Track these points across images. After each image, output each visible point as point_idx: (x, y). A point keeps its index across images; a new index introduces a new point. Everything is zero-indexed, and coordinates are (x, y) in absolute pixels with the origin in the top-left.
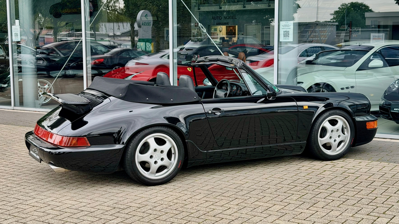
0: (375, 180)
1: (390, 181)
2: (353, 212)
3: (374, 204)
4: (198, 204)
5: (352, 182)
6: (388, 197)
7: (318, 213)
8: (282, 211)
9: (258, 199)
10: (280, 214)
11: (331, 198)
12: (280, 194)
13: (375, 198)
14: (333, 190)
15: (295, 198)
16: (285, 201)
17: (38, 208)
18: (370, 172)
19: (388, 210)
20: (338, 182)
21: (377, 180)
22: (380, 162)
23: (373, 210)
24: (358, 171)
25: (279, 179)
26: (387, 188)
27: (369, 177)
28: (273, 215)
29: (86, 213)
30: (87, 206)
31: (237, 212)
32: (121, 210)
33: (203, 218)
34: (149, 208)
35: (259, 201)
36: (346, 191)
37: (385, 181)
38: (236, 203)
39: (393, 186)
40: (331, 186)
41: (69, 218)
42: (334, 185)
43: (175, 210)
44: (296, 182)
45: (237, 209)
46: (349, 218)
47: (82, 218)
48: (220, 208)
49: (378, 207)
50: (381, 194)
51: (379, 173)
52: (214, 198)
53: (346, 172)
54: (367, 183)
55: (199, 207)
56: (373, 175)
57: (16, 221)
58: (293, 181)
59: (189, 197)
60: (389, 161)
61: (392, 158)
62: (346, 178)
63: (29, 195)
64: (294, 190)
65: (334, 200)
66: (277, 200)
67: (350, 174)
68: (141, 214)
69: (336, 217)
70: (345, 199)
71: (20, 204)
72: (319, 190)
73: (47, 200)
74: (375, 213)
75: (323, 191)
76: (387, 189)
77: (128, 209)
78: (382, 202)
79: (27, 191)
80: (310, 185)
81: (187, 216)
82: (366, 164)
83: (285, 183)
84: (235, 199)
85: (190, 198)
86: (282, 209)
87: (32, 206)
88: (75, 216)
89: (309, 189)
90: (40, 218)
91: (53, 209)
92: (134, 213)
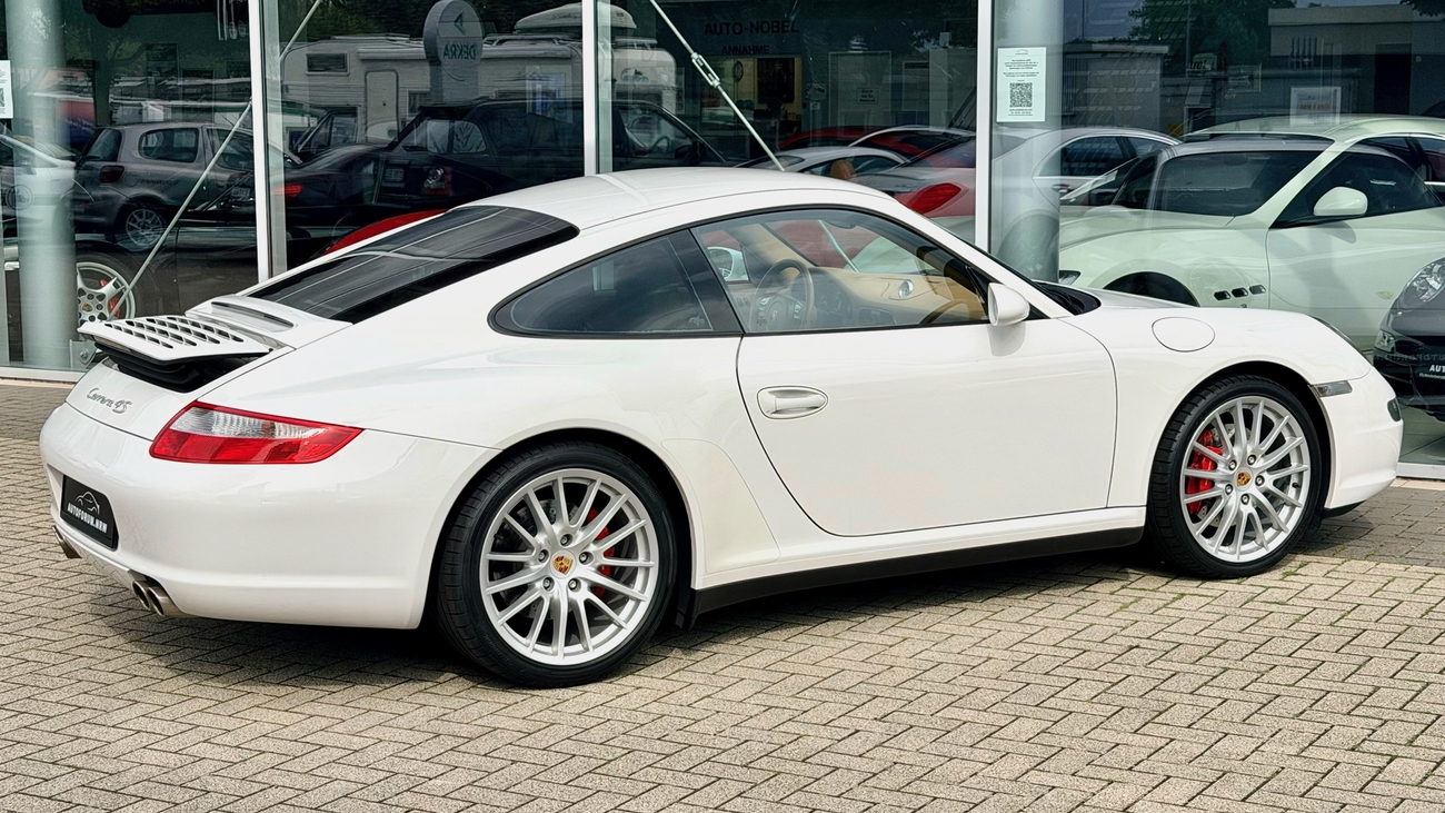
0: (1363, 625)
1: (1420, 630)
2: (1299, 740)
3: (1371, 712)
4: (737, 719)
5: (1283, 633)
6: (1419, 686)
7: (1176, 745)
8: (1046, 738)
9: (953, 699)
10: (1040, 752)
11: (1216, 692)
12: (1031, 678)
13: (1370, 689)
14: (1218, 663)
15: (1086, 692)
16: (1052, 703)
17: (153, 736)
18: (1344, 599)
19: (1423, 731)
20: (1232, 636)
21: (1372, 626)
22: (1374, 563)
23: (1370, 732)
24: (1301, 595)
25: (1018, 626)
26: (1412, 655)
27: (1342, 617)
28: (1015, 756)
29: (337, 753)
30: (336, 730)
31: (886, 744)
32: (461, 741)
33: (764, 767)
34: (564, 734)
35: (956, 704)
36: (1264, 668)
37: (1399, 629)
38: (876, 711)
39: (1431, 648)
40: (1210, 649)
41: (278, 772)
42: (1218, 646)
43: (659, 739)
44: (1082, 636)
45: (882, 734)
46: (1288, 763)
47: (322, 772)
48: (824, 732)
49: (1386, 721)
50: (1392, 677)
51: (1378, 602)
52: (793, 696)
53: (1258, 599)
54: (1337, 637)
55: (743, 730)
56: (1354, 608)
57: (83, 786)
58: (1070, 633)
59: (702, 696)
60: (1406, 559)
61: (1417, 549)
62: (1259, 619)
63: (113, 690)
64: (1079, 665)
65: (1226, 700)
66: (1024, 702)
67: (1274, 607)
68: (541, 757)
69: (1239, 758)
70: (1267, 696)
71: (87, 725)
72: (1168, 666)
73: (184, 708)
74: (1378, 744)
75: (1185, 667)
76: (1412, 659)
77: (486, 736)
78: (1399, 705)
79: (103, 677)
80: (1131, 648)
81: (708, 760)
82: (1325, 571)
83: (1042, 642)
84: (869, 698)
85: (708, 696)
86: (1043, 731)
87: (132, 732)
88: (297, 766)
89: (1131, 662)
90: (170, 775)
91: (212, 740)
92: (510, 752)
